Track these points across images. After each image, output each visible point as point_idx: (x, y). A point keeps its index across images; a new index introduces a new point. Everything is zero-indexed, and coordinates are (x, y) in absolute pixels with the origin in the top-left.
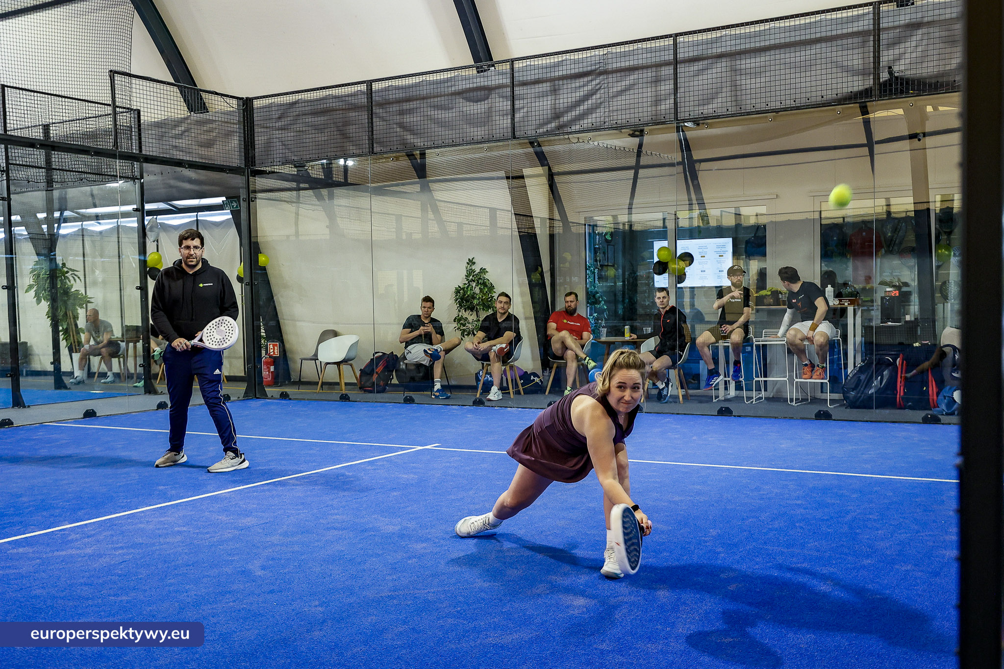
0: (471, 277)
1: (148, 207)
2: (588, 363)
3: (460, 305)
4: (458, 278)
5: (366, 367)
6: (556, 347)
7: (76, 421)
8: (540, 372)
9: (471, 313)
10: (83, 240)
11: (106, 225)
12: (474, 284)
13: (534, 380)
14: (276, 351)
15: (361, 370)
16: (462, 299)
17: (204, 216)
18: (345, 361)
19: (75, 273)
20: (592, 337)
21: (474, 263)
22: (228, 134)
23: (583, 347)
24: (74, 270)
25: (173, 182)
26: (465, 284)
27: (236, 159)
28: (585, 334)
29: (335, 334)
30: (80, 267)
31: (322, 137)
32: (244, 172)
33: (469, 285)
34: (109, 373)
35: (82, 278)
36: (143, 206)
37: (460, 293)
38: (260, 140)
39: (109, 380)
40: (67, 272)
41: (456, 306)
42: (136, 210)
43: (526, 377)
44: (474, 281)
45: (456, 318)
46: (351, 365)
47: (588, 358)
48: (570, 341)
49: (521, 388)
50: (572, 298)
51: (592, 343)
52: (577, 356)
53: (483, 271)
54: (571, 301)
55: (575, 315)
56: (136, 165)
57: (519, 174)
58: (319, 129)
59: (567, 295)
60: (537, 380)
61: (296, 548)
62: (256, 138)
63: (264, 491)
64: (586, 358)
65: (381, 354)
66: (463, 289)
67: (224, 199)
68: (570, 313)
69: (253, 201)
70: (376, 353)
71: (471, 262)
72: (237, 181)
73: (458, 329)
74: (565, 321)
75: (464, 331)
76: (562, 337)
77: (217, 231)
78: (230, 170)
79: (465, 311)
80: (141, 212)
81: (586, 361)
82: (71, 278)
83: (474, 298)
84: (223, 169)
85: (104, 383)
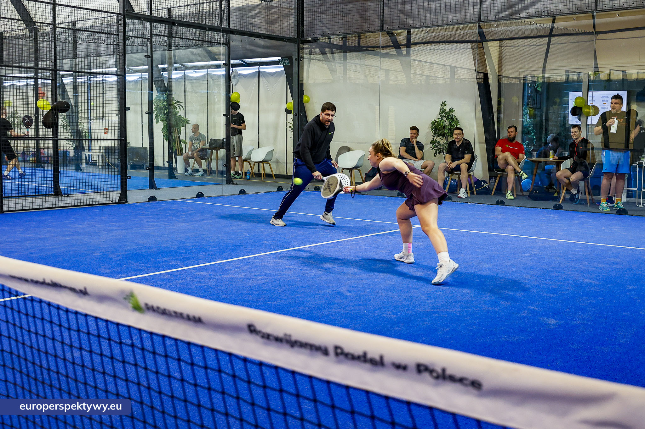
0: (443, 114)
1: (232, 62)
3: (435, 133)
4: (435, 115)
5: (369, 172)
6: (500, 162)
7: (192, 199)
8: (487, 180)
9: (442, 138)
10: (185, 82)
11: (200, 73)
12: (445, 119)
13: (484, 185)
15: (366, 174)
16: (436, 129)
17: (264, 69)
18: (356, 168)
19: (180, 104)
20: (525, 157)
21: (446, 105)
22: (288, 16)
23: (519, 163)
24: (178, 102)
25: (248, 47)
26: (439, 119)
27: (292, 33)
28: (521, 155)
29: (349, 149)
30: (183, 101)
31: (349, 18)
32: (296, 41)
33: (442, 119)
34: (200, 170)
35: (184, 107)
36: (229, 62)
37: (435, 125)
38: (307, 20)
39: (200, 174)
40: (175, 103)
41: (432, 133)
42: (225, 64)
43: (478, 182)
44: (445, 117)
45: (431, 141)
46: (359, 171)
48: (511, 159)
49: (474, 190)
50: (512, 129)
51: (526, 162)
52: (515, 170)
53: (452, 110)
54: (512, 132)
55: (514, 142)
58: (347, 13)
59: (510, 128)
60: (486, 185)
62: (305, 19)
63: (329, 247)
64: (521, 172)
66: (437, 122)
67: (280, 58)
68: (511, 140)
69: (301, 60)
71: (444, 104)
72: (292, 47)
73: (433, 149)
74: (507, 146)
75: (436, 150)
76: (505, 156)
77: (272, 79)
78: (288, 40)
79: (438, 137)
80: (228, 66)
81: (521, 174)
82: (178, 107)
83: (444, 128)
84: (282, 39)
85: (196, 175)
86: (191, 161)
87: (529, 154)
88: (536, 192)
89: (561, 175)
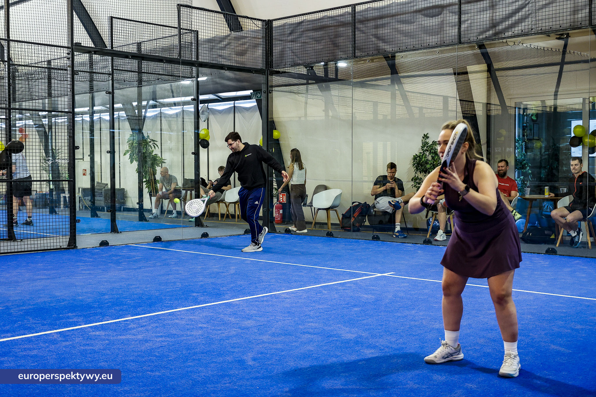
0: (425, 148)
1: (201, 97)
2: (514, 214)
3: (417, 168)
4: (416, 149)
5: (346, 212)
7: (148, 244)
9: (424, 174)
10: (161, 120)
11: (177, 110)
12: (428, 153)
14: (284, 199)
15: (343, 215)
16: (418, 164)
17: (240, 104)
18: (332, 208)
19: (155, 142)
20: (518, 194)
21: (428, 137)
22: (256, 46)
23: (510, 202)
24: (154, 141)
25: (218, 80)
26: (421, 153)
27: (260, 64)
28: (513, 193)
29: (326, 188)
30: (159, 140)
31: (319, 47)
32: (265, 72)
33: (424, 154)
34: (174, 211)
35: (160, 146)
36: (198, 97)
37: (417, 159)
38: (276, 50)
39: (174, 215)
40: (150, 142)
41: (413, 169)
42: (193, 100)
44: (427, 151)
45: (413, 178)
46: (336, 211)
47: (514, 211)
50: (503, 164)
51: (518, 199)
53: (434, 143)
54: (502, 167)
55: (506, 177)
56: (194, 69)
57: (464, 71)
58: (317, 40)
61: (279, 346)
62: (274, 48)
63: (263, 301)
64: (513, 211)
65: (357, 203)
66: (419, 156)
67: (252, 91)
69: (270, 93)
70: (354, 202)
71: (426, 137)
72: (260, 78)
73: (414, 186)
77: (247, 114)
78: (255, 71)
79: (420, 173)
80: (197, 101)
81: (513, 213)
82: (152, 146)
83: (427, 163)
84: (250, 70)
85: (171, 218)
86: (166, 202)
87: (521, 191)
89: (557, 214)
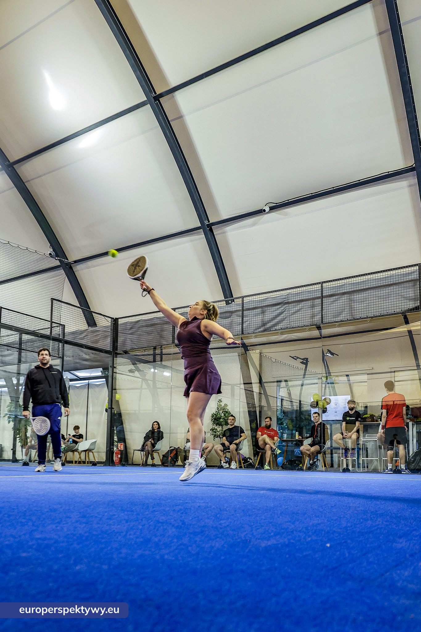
0: (219, 408)
2: (277, 451)
3: (214, 423)
4: (213, 410)
5: (165, 454)
6: (261, 443)
8: (252, 458)
9: (219, 426)
12: (221, 412)
13: (249, 461)
14: (122, 447)
15: (163, 455)
16: (215, 419)
17: (93, 382)
20: (278, 439)
21: (221, 401)
22: (106, 337)
23: (274, 443)
26: (216, 412)
27: (109, 347)
28: (276, 438)
31: (150, 337)
32: (112, 353)
33: (219, 412)
37: (214, 417)
38: (120, 340)
41: (211, 423)
43: (245, 460)
44: (221, 410)
45: (211, 429)
46: (158, 453)
47: (277, 449)
48: (268, 440)
49: (243, 465)
50: (268, 420)
52: (271, 448)
53: (226, 405)
54: (267, 421)
55: (271, 428)
56: (61, 344)
58: (149, 333)
59: (266, 418)
60: (251, 461)
62: (119, 339)
64: (275, 449)
65: (173, 448)
66: (215, 415)
68: (268, 427)
70: (171, 447)
72: (107, 359)
73: (212, 434)
74: (265, 431)
75: (215, 435)
76: (264, 438)
79: (216, 426)
83: (220, 419)
84: (101, 350)
88: (286, 463)
89: (304, 448)
